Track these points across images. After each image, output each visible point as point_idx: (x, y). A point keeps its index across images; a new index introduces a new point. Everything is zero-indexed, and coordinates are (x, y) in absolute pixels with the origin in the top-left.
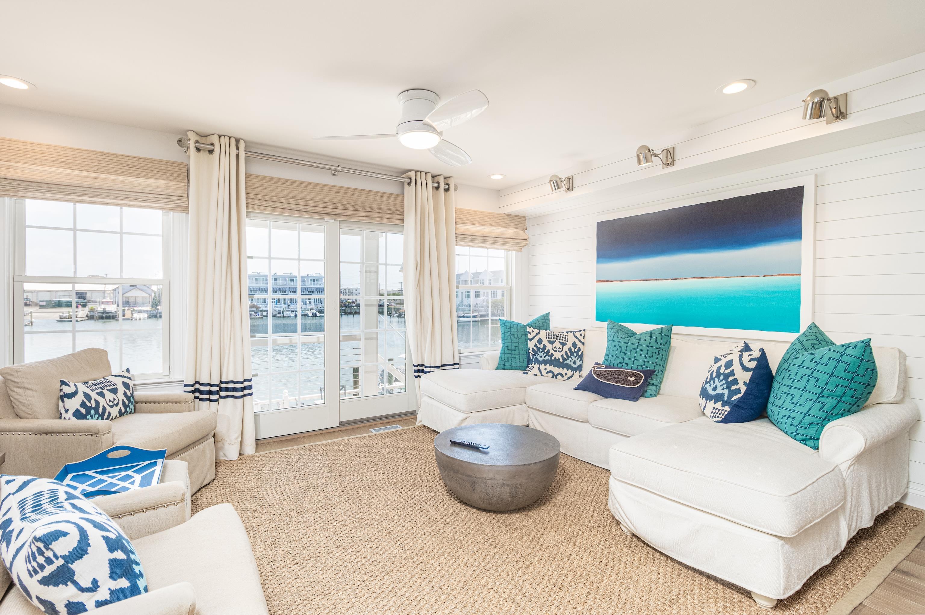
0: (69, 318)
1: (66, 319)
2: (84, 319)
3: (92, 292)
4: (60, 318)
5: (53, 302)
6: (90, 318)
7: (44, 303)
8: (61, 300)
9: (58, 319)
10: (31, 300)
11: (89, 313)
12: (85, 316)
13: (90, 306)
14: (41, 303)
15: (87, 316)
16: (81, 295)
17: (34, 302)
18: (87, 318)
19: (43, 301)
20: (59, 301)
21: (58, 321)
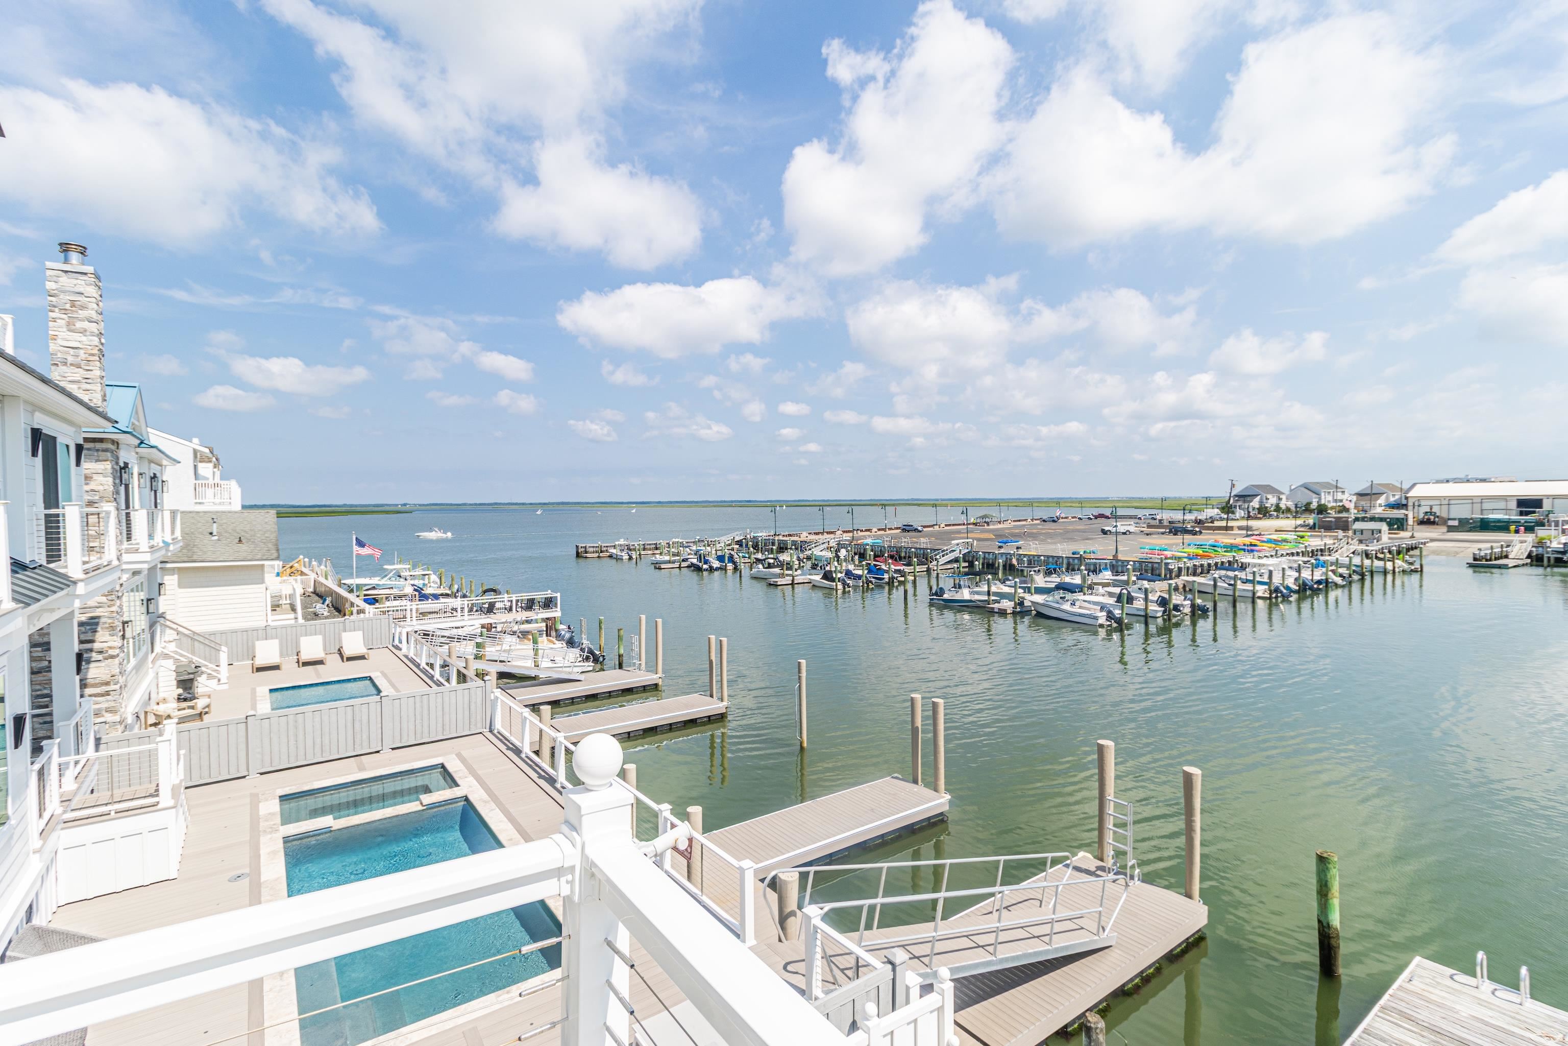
0: (1490, 560)
1: (1487, 560)
2: (1521, 562)
3: (1555, 497)
4: (1475, 559)
5: (1471, 521)
6: (1536, 560)
7: (1456, 523)
8: (1486, 517)
9: (1471, 561)
10: (1438, 514)
11: (1534, 549)
12: (1525, 556)
13: (1541, 532)
14: (1451, 523)
15: (1529, 556)
16: (1528, 505)
17: (1442, 518)
18: (1529, 561)
19: (1454, 519)
20: (1482, 519)
21: (1471, 566)
